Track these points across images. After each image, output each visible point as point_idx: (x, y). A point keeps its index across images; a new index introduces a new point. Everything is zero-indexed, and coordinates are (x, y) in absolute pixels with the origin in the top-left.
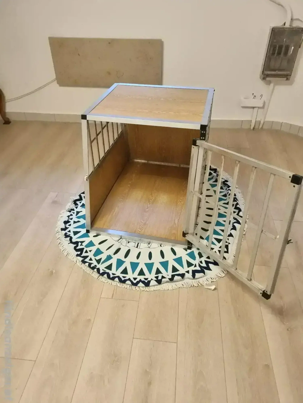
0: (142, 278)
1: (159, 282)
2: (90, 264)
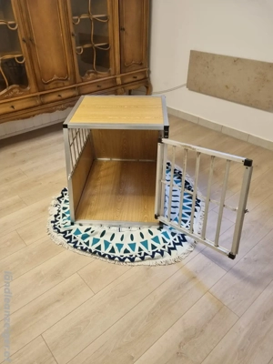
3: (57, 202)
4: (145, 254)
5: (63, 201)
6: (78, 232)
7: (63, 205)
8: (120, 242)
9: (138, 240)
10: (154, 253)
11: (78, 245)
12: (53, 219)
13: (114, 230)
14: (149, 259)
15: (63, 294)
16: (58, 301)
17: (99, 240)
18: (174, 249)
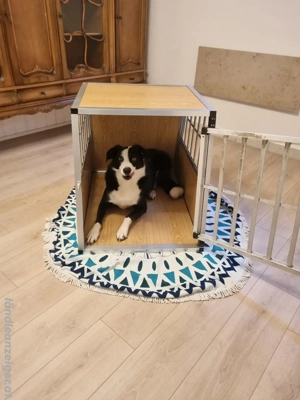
0: (167, 288)
1: (190, 291)
2: (102, 284)
3: (54, 225)
4: (192, 286)
5: (61, 224)
6: (90, 263)
7: (62, 228)
8: (152, 272)
9: (175, 268)
10: (203, 283)
11: (94, 280)
12: (52, 247)
13: (140, 256)
14: (198, 292)
15: (86, 355)
16: (80, 366)
17: (122, 271)
18: (227, 275)
